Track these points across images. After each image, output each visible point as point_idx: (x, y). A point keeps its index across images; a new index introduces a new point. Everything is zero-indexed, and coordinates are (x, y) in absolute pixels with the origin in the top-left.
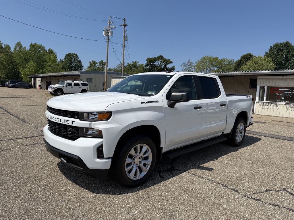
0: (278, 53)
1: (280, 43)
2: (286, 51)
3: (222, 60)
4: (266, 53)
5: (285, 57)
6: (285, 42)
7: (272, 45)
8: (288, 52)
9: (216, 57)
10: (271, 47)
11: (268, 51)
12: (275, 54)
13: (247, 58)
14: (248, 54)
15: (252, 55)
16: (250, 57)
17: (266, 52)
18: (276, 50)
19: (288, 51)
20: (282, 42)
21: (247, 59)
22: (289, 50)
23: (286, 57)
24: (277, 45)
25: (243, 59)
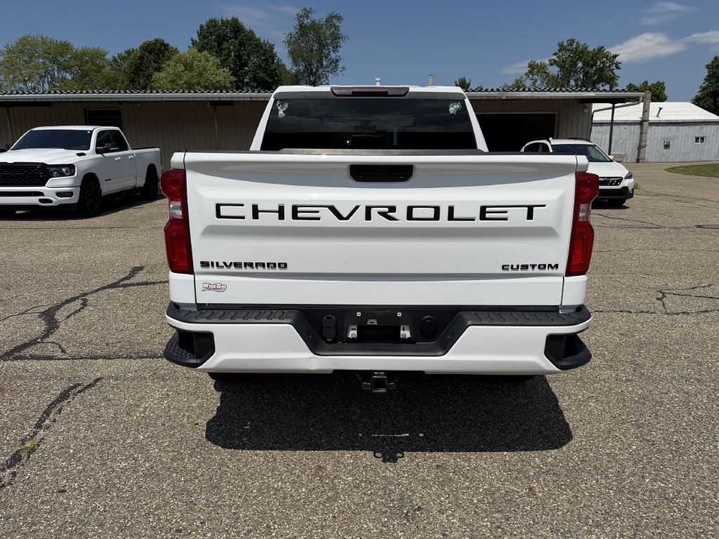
0: (220, 44)
1: (222, 20)
2: (237, 42)
3: (84, 53)
4: (194, 43)
5: (235, 56)
6: (230, 18)
7: (204, 24)
8: (241, 44)
9: (65, 42)
10: (202, 27)
11: (196, 38)
12: (214, 46)
13: (157, 52)
14: (156, 40)
15: (168, 45)
16: (163, 48)
17: (192, 40)
18: (214, 37)
19: (240, 42)
20: (224, 19)
21: (158, 55)
22: (242, 39)
23: (239, 57)
24: (212, 24)
25: (147, 54)
